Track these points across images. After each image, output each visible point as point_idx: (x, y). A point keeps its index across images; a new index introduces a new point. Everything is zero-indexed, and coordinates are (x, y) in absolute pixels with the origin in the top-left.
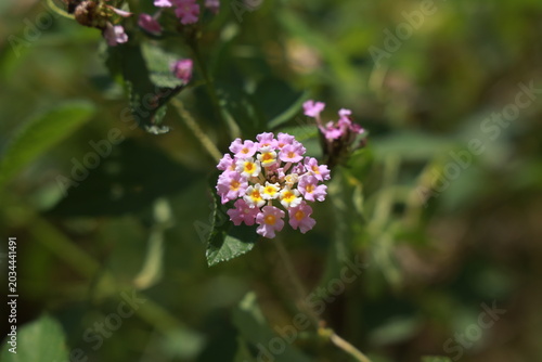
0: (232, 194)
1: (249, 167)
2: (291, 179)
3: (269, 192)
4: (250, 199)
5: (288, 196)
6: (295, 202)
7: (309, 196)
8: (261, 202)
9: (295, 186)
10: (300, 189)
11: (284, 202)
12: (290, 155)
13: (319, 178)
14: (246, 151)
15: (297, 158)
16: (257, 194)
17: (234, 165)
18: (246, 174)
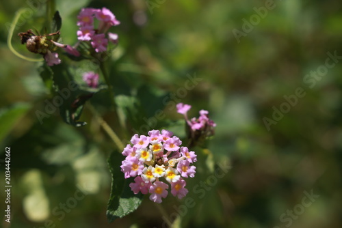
0: (133, 173)
1: (145, 154)
2: (172, 162)
3: (158, 172)
4: (145, 176)
5: (171, 174)
6: (175, 178)
7: (184, 174)
8: (152, 179)
9: (175, 167)
10: (178, 170)
11: (168, 179)
12: (171, 145)
13: (190, 161)
14: (142, 143)
15: (176, 148)
16: (150, 173)
17: (134, 153)
18: (142, 159)
